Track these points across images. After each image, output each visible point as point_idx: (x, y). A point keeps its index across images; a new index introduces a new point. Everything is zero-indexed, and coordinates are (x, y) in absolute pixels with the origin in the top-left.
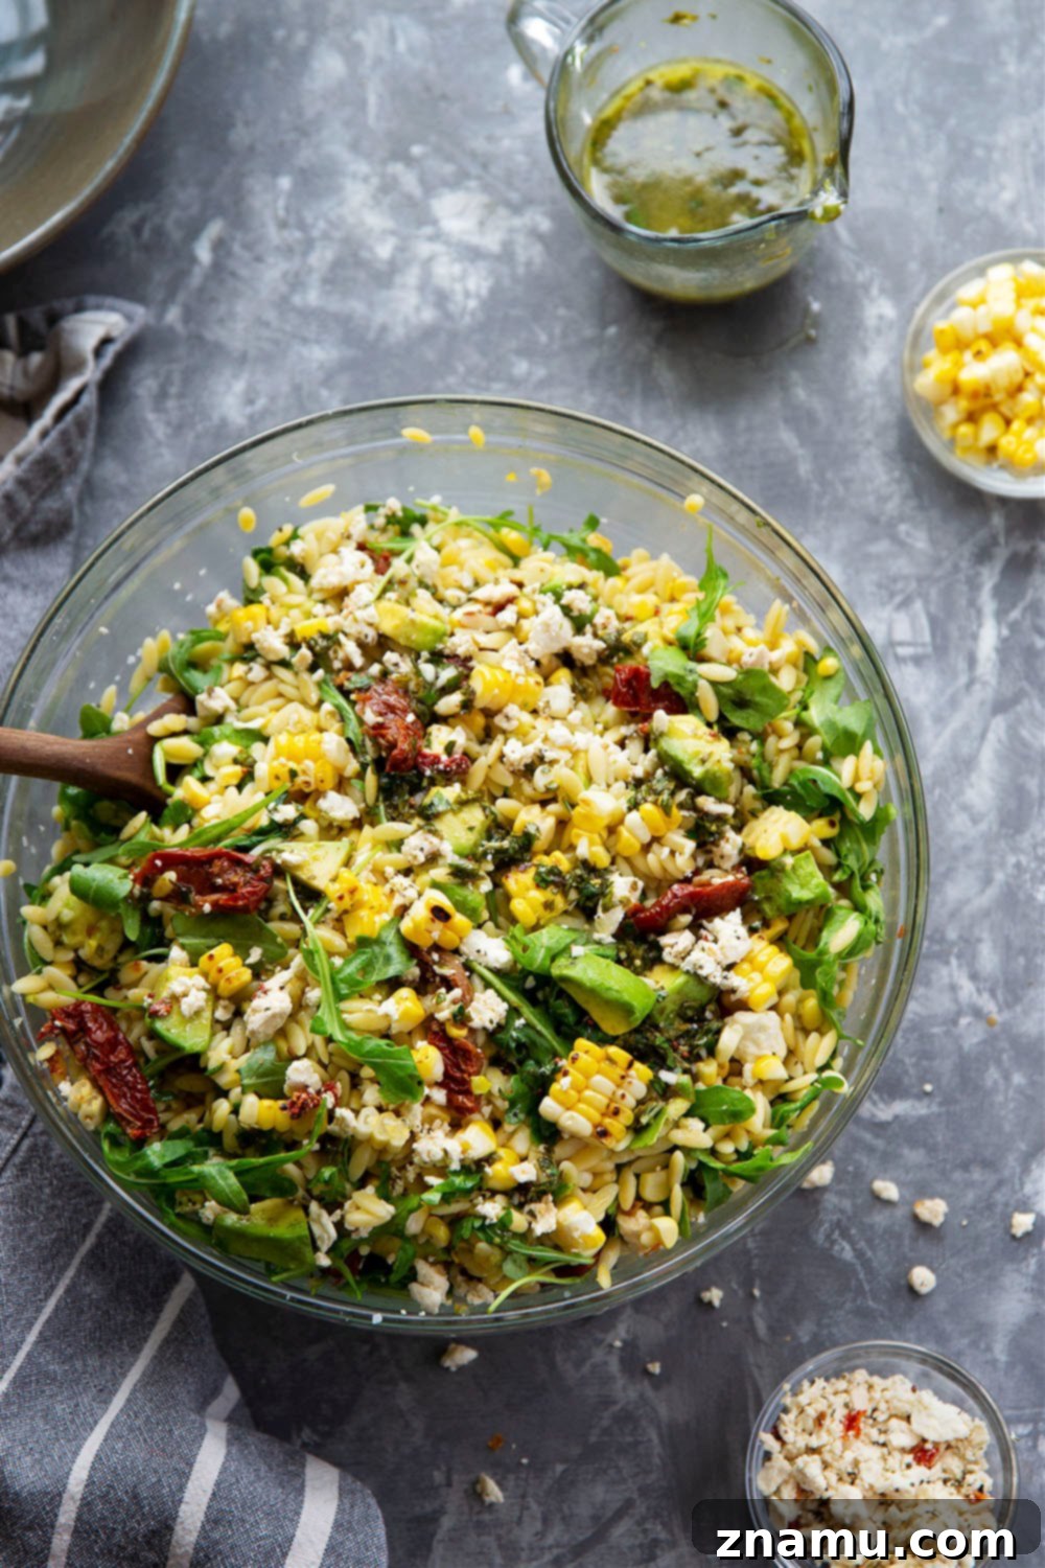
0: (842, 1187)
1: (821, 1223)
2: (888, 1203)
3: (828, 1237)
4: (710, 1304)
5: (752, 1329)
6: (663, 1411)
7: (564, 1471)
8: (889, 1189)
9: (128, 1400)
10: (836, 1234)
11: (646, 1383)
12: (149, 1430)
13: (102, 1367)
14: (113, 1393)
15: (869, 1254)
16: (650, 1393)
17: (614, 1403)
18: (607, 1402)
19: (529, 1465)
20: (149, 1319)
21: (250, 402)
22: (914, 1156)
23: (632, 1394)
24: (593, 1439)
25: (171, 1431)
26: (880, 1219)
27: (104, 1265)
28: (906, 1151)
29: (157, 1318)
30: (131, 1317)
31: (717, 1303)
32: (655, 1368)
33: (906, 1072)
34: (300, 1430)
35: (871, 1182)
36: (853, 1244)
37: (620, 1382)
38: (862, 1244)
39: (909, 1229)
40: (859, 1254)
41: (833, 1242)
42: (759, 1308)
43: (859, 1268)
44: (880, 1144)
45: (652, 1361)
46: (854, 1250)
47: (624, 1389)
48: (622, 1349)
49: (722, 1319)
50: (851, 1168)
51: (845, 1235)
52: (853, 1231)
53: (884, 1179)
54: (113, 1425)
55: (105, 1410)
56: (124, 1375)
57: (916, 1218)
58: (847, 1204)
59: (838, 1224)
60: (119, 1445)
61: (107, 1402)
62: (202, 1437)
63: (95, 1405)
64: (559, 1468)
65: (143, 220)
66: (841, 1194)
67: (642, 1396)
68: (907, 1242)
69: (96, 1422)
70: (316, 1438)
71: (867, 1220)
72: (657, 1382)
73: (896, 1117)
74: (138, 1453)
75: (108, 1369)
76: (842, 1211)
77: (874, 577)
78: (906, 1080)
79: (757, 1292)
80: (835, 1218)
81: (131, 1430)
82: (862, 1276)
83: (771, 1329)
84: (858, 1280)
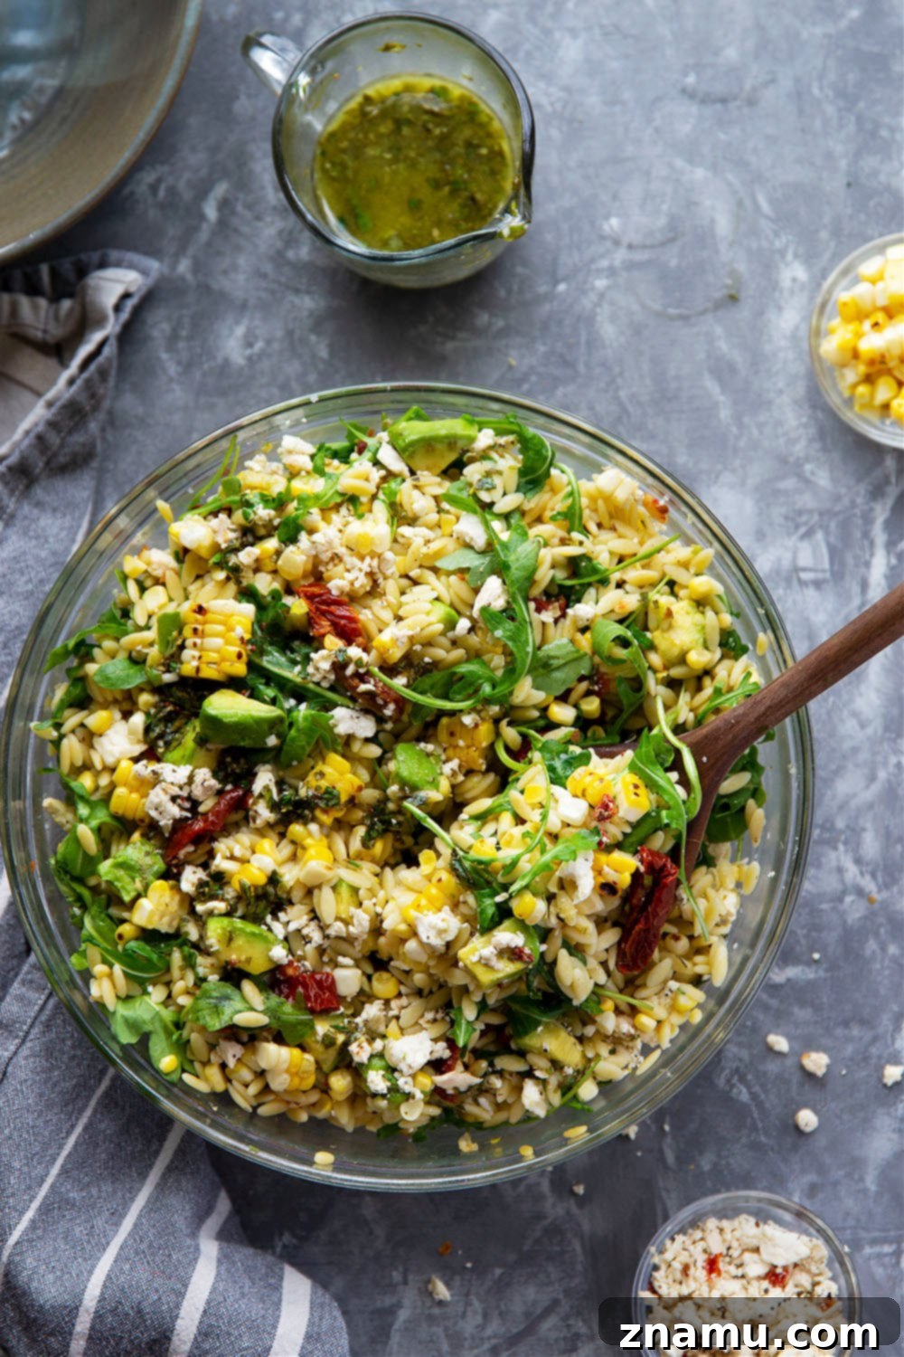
0: (742, 1039)
1: (723, 1069)
2: (780, 1054)
3: (728, 1081)
4: (627, 1137)
5: (662, 1159)
6: (586, 1227)
7: (502, 1274)
8: (780, 1043)
9: (135, 1225)
10: (735, 1080)
11: (572, 1202)
12: (153, 1254)
13: (115, 1192)
14: (123, 1216)
15: (763, 1097)
16: (575, 1210)
17: (545, 1217)
18: (539, 1216)
19: (472, 1270)
20: (154, 1148)
21: (250, 345)
22: (802, 1014)
23: (560, 1211)
24: (526, 1248)
25: (170, 1256)
26: (772, 1067)
27: (116, 1104)
28: (796, 1010)
29: (161, 1146)
30: (140, 1147)
31: (632, 1136)
32: (580, 1190)
33: (798, 942)
34: (281, 1234)
35: (766, 1035)
36: (749, 1088)
37: (550, 1200)
38: (757, 1089)
39: (796, 1077)
40: (754, 1096)
41: (732, 1086)
42: (669, 1140)
43: (753, 1108)
44: (774, 1003)
45: (578, 1183)
46: (751, 1093)
47: (554, 1206)
48: (552, 1173)
49: (637, 1150)
50: (749, 1023)
51: (742, 1079)
52: (749, 1077)
53: (777, 1034)
54: (122, 1248)
55: (116, 1232)
56: (132, 1200)
57: (802, 1068)
58: (745, 1054)
59: (737, 1070)
60: (127, 1267)
61: (118, 1224)
62: (196, 1260)
63: (107, 1227)
64: (498, 1271)
65: (159, 181)
66: (740, 1045)
67: (568, 1212)
68: (794, 1087)
69: (108, 1244)
70: (294, 1241)
71: (761, 1068)
72: (582, 1201)
73: (789, 980)
74: (142, 1274)
75: (120, 1194)
76: (741, 1060)
77: (783, 510)
78: (798, 949)
79: (667, 1128)
80: (734, 1065)
81: (137, 1253)
82: (756, 1115)
83: (678, 1159)
84: (753, 1118)
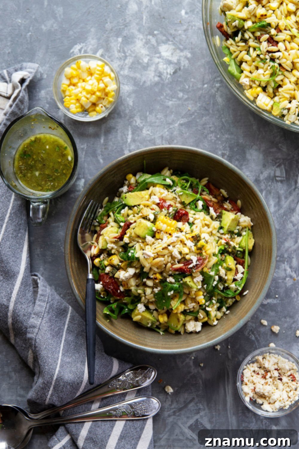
0: (253, 321)
1: (247, 330)
2: (265, 326)
3: (248, 333)
4: (217, 349)
5: (227, 356)
6: (203, 376)
7: (177, 390)
8: (265, 323)
10: (251, 333)
11: (199, 368)
15: (259, 338)
16: (200, 371)
17: (191, 373)
18: (189, 372)
22: (272, 314)
23: (196, 371)
24: (185, 382)
26: (262, 330)
28: (270, 312)
31: (219, 349)
32: (202, 365)
33: (271, 292)
35: (261, 320)
36: (255, 336)
37: (193, 368)
38: (257, 336)
39: (269, 333)
40: (256, 338)
41: (250, 335)
42: (230, 351)
43: (256, 342)
44: (263, 310)
45: (201, 363)
46: (255, 337)
47: (194, 370)
48: (194, 359)
49: (220, 353)
50: (255, 316)
51: (253, 333)
52: (255, 332)
53: (264, 320)
57: (271, 330)
58: (254, 325)
59: (251, 330)
64: (176, 388)
66: (252, 322)
67: (198, 371)
68: (269, 336)
71: (259, 330)
72: (202, 368)
73: (268, 303)
76: (252, 327)
79: (229, 347)
80: (250, 329)
82: (256, 344)
83: (232, 356)
84: (256, 345)
